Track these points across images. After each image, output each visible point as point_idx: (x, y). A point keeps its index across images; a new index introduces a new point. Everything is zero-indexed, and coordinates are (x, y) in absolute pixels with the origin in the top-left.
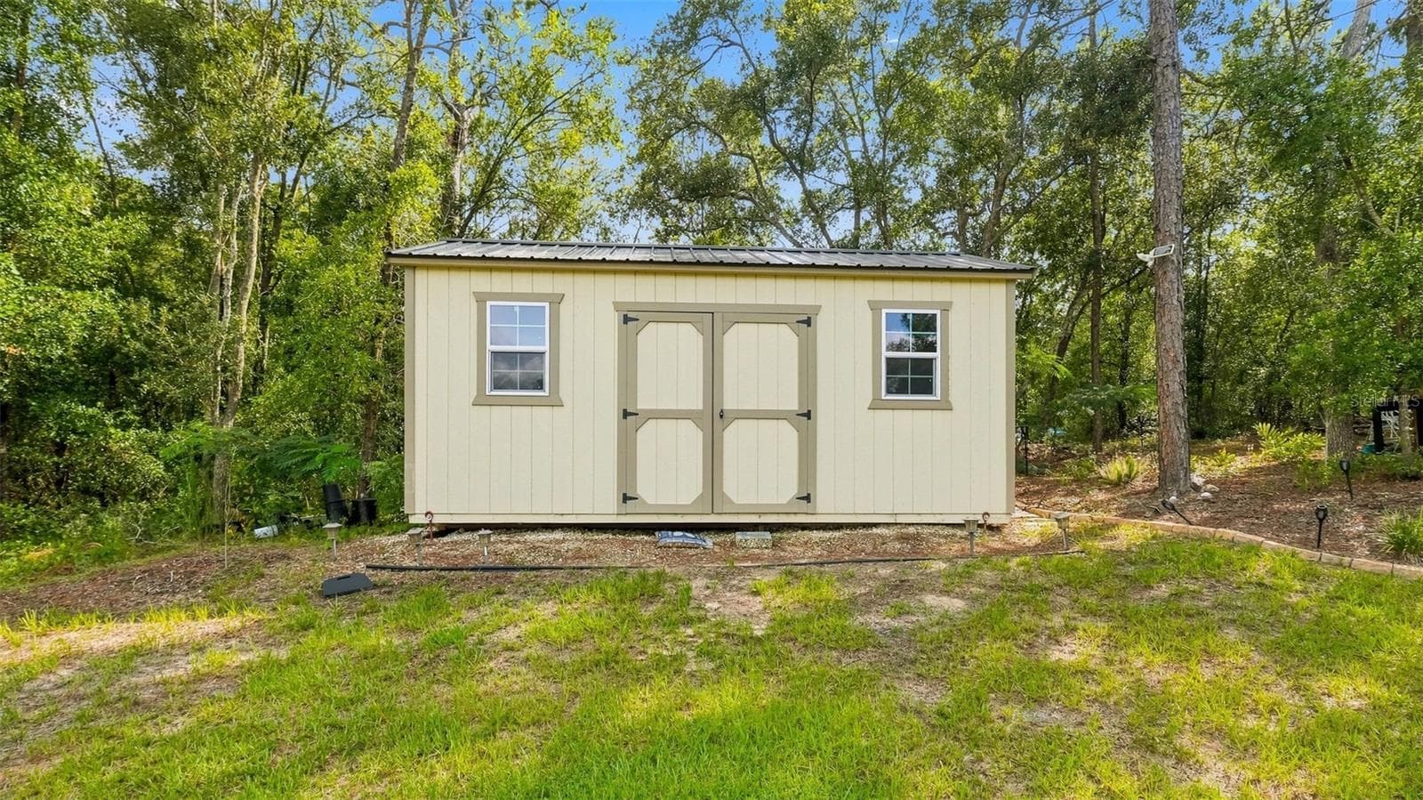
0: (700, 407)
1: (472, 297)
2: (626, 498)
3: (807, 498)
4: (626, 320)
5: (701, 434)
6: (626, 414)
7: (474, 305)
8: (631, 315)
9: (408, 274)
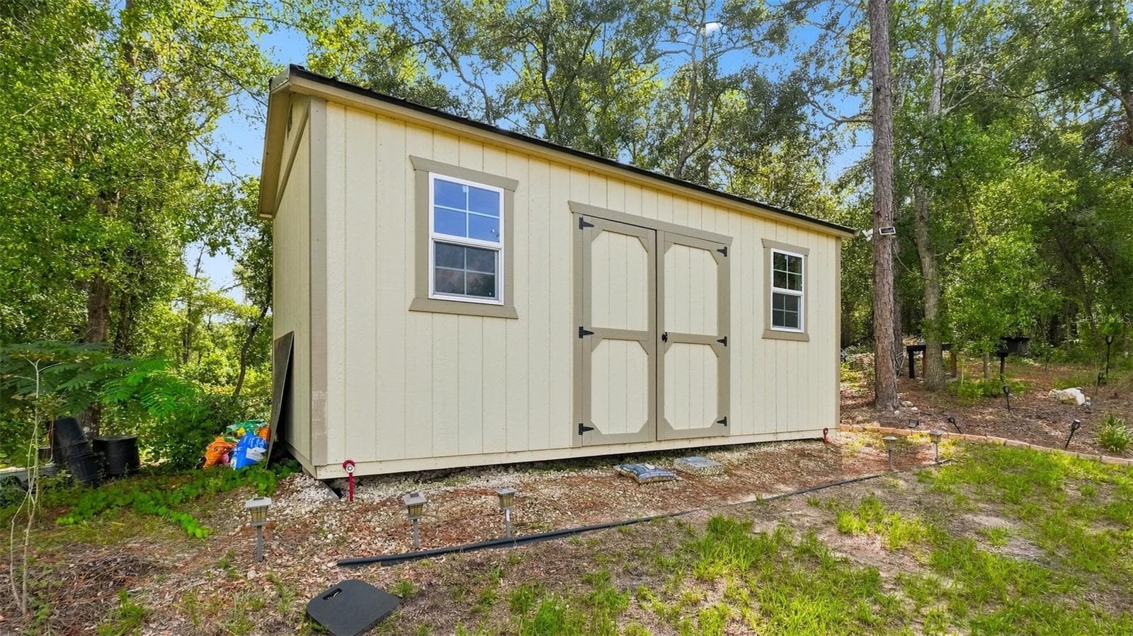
0: (646, 329)
1: (408, 160)
2: (582, 429)
3: (724, 422)
4: (583, 224)
5: (645, 357)
6: (582, 333)
7: (411, 174)
8: (586, 219)
9: (315, 108)
